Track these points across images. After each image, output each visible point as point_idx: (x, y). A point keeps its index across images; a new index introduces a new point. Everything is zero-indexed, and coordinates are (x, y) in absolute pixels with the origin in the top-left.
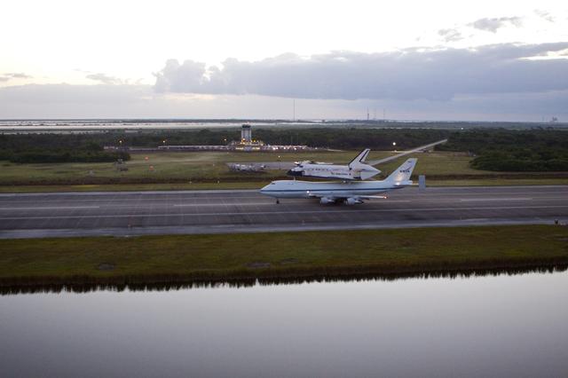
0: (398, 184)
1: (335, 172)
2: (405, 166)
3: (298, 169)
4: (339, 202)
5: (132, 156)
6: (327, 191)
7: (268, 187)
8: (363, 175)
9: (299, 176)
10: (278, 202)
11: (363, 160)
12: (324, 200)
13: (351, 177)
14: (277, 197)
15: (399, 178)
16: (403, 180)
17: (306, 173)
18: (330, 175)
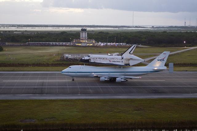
0: (156, 69)
1: (112, 60)
2: (161, 56)
3: (86, 58)
4: (112, 80)
5: (4, 49)
6: (104, 73)
7: (67, 70)
8: (132, 63)
9: (87, 62)
10: (73, 80)
11: (132, 52)
12: (102, 79)
13: (123, 64)
14: (73, 76)
15: (157, 65)
16: (160, 66)
17: (92, 61)
18: (108, 62)
